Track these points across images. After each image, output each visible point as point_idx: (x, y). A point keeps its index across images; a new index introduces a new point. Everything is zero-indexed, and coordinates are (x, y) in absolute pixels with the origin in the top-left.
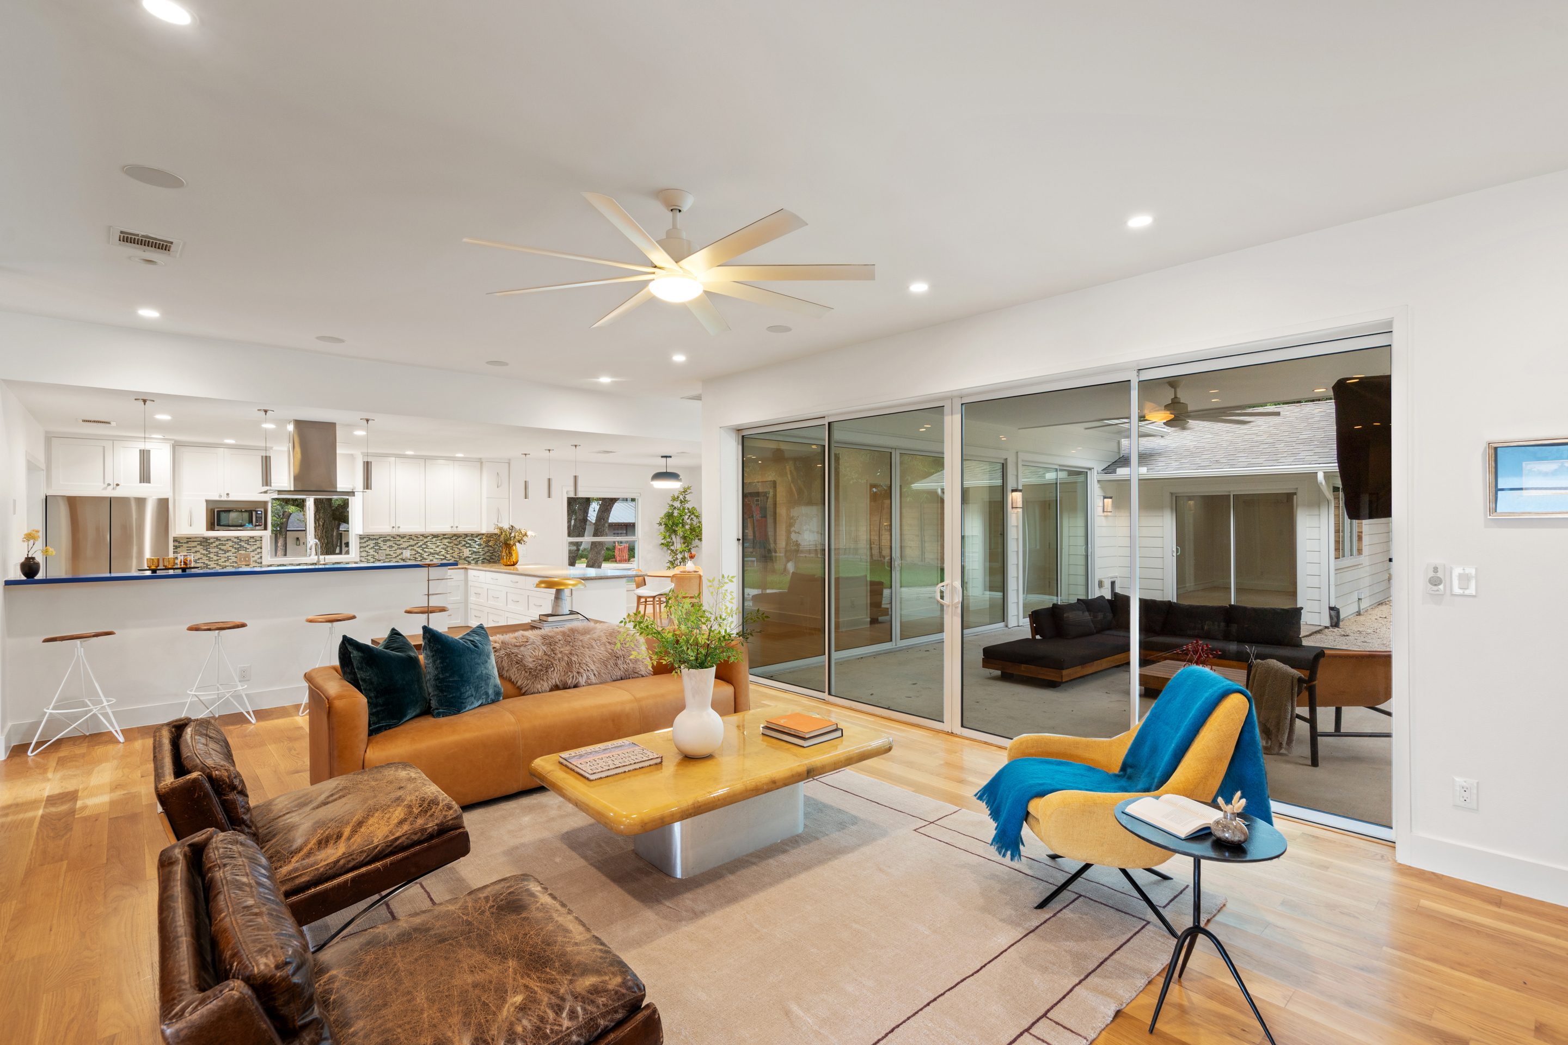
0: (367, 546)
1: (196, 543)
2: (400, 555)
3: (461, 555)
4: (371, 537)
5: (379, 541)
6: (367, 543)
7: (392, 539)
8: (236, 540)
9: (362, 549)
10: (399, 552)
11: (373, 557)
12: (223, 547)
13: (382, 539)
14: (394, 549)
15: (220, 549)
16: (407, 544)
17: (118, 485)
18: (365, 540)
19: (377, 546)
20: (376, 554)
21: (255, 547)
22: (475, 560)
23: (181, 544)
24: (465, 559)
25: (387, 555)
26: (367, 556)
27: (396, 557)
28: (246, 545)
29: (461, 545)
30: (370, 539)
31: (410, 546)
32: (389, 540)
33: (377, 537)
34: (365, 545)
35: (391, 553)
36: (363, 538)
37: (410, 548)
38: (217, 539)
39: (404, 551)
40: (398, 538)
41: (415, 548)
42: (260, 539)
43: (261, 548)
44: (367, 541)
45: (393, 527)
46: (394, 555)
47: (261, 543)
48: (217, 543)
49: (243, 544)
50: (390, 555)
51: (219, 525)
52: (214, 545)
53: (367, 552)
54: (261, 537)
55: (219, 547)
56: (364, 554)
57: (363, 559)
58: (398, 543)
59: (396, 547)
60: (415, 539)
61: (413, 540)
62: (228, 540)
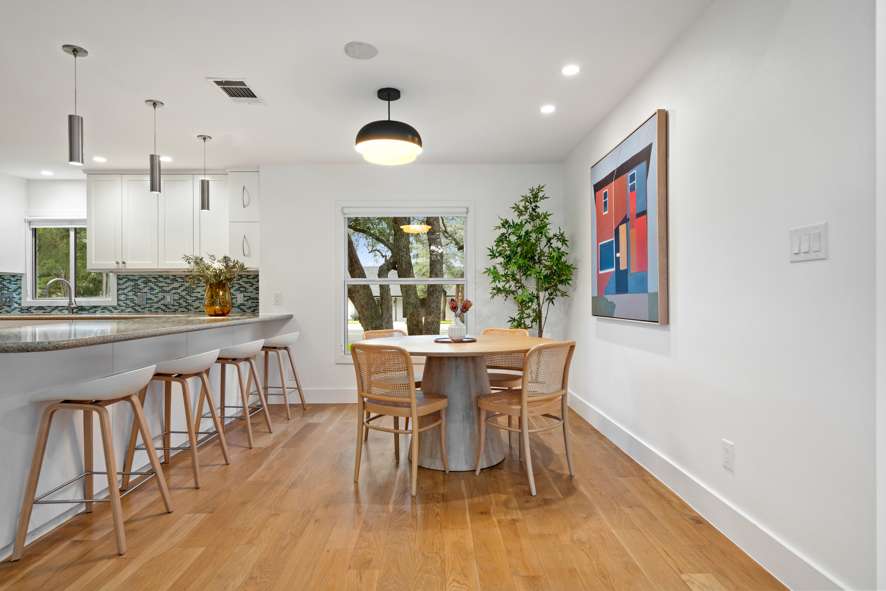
2: (162, 299)
3: (234, 301)
4: (131, 277)
5: (139, 282)
6: (126, 285)
7: (153, 280)
9: (120, 292)
10: (160, 295)
11: (132, 301)
13: (142, 280)
14: (155, 292)
16: (171, 287)
18: (124, 280)
19: (136, 289)
20: (135, 298)
22: (252, 309)
24: (238, 307)
25: (147, 299)
27: (157, 302)
29: (234, 288)
30: (129, 280)
31: (173, 288)
33: (137, 278)
34: (124, 286)
35: (153, 297)
36: (121, 279)
37: (173, 291)
39: (166, 294)
40: (162, 279)
41: (179, 291)
43: (20, 288)
46: (156, 300)
50: (151, 299)
54: (21, 277)
56: (122, 297)
58: (160, 284)
59: (158, 289)
60: (180, 280)
61: (177, 281)
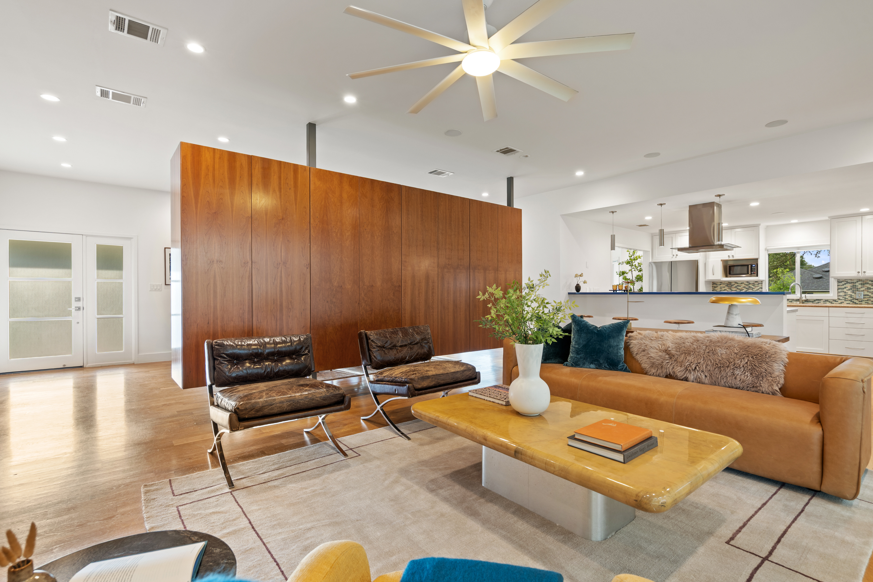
0: (845, 288)
1: (725, 285)
8: (747, 283)
12: (739, 288)
15: (738, 288)
17: (677, 255)
21: (758, 287)
23: (717, 286)
26: (845, 295)
28: (753, 287)
32: (866, 283)
38: (736, 283)
42: (761, 283)
44: (845, 284)
45: (859, 272)
47: (762, 285)
48: (736, 285)
49: (751, 286)
51: (730, 274)
52: (734, 286)
53: (845, 292)
55: (737, 287)
57: (841, 298)
62: (742, 283)
